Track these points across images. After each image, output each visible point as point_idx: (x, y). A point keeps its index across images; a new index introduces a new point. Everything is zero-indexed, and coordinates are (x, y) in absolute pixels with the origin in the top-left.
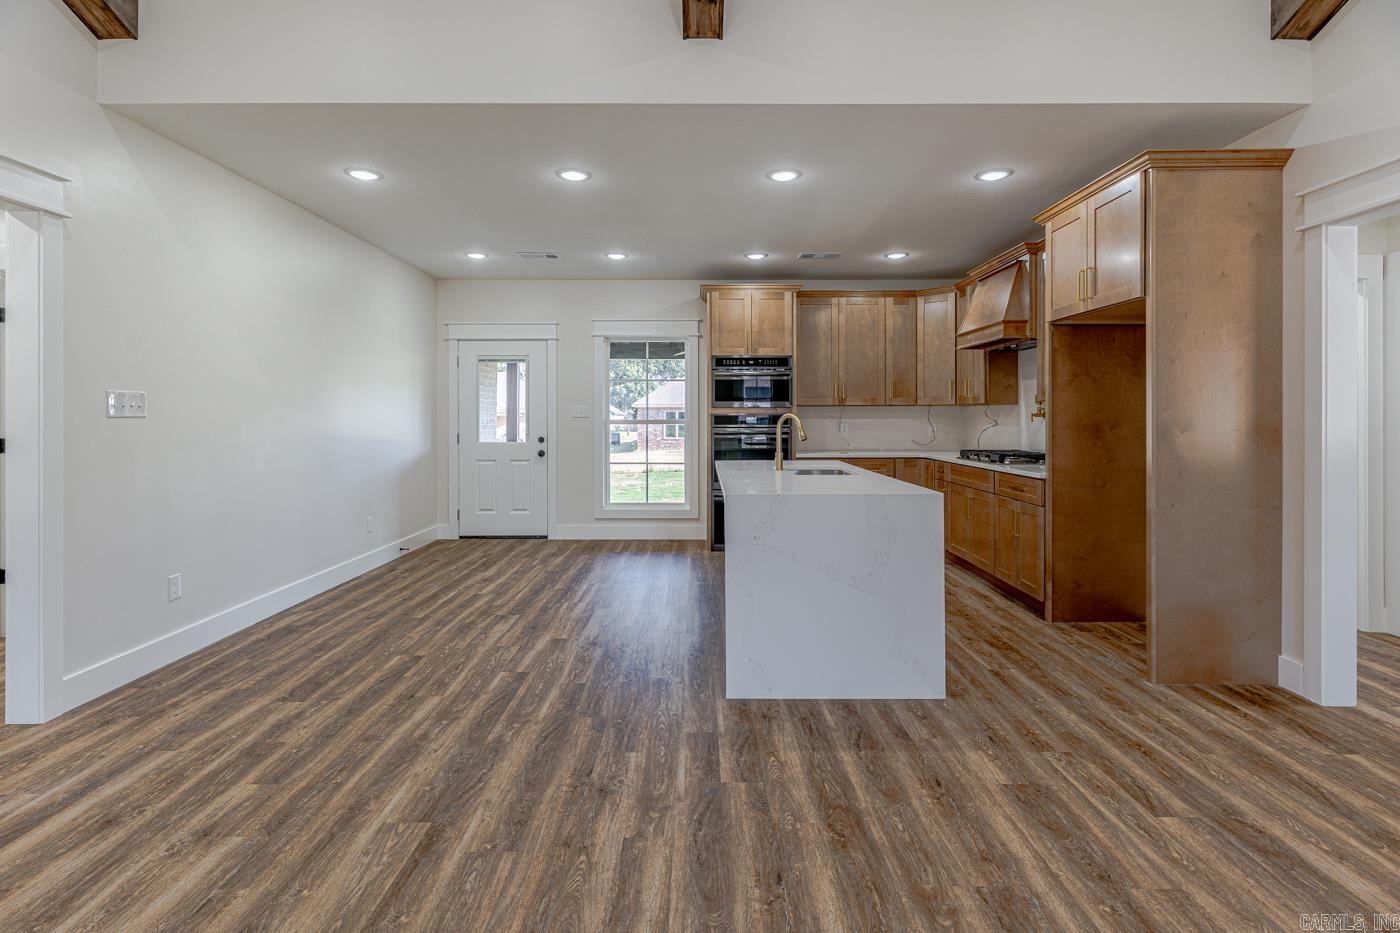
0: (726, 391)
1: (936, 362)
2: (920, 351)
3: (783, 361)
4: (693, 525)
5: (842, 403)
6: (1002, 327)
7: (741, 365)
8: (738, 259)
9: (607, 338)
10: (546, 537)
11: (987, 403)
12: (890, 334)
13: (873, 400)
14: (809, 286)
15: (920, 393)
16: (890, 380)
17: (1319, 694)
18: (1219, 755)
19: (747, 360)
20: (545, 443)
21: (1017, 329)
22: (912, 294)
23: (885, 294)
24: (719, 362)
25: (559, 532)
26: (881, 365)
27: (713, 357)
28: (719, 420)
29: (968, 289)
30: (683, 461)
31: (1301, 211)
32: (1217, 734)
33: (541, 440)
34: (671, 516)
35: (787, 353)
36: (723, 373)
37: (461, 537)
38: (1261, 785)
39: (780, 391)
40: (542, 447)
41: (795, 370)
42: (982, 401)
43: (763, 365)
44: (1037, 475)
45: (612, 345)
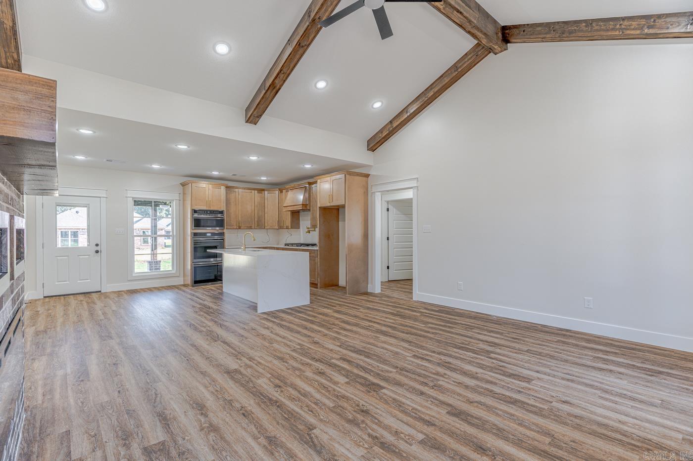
0: (197, 223)
1: (271, 215)
2: (266, 210)
3: (222, 212)
4: (176, 279)
5: (240, 228)
6: (301, 206)
7: (204, 213)
8: (208, 173)
9: (133, 198)
10: (100, 291)
11: (291, 228)
12: (256, 204)
13: (250, 227)
14: (230, 184)
15: (266, 225)
16: (256, 220)
17: (375, 291)
18: (363, 302)
19: (207, 211)
20: (99, 247)
21: (305, 207)
22: (263, 190)
23: (254, 189)
24: (195, 211)
25: (107, 288)
26: (253, 215)
27: (192, 210)
28: (195, 234)
29: (284, 191)
30: (171, 252)
31: (372, 188)
32: (361, 299)
33: (97, 245)
34: (167, 276)
35: (222, 209)
36: (196, 215)
37: (44, 297)
38: (371, 304)
39: (220, 223)
40: (98, 248)
41: (225, 215)
42: (290, 227)
43: (213, 213)
44: (316, 249)
45: (135, 201)
